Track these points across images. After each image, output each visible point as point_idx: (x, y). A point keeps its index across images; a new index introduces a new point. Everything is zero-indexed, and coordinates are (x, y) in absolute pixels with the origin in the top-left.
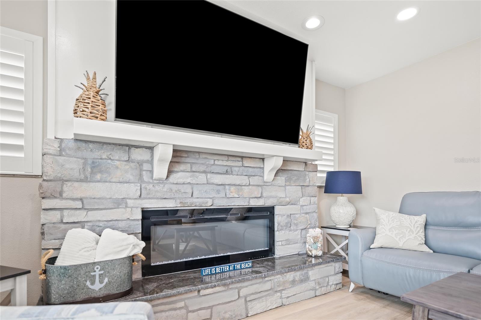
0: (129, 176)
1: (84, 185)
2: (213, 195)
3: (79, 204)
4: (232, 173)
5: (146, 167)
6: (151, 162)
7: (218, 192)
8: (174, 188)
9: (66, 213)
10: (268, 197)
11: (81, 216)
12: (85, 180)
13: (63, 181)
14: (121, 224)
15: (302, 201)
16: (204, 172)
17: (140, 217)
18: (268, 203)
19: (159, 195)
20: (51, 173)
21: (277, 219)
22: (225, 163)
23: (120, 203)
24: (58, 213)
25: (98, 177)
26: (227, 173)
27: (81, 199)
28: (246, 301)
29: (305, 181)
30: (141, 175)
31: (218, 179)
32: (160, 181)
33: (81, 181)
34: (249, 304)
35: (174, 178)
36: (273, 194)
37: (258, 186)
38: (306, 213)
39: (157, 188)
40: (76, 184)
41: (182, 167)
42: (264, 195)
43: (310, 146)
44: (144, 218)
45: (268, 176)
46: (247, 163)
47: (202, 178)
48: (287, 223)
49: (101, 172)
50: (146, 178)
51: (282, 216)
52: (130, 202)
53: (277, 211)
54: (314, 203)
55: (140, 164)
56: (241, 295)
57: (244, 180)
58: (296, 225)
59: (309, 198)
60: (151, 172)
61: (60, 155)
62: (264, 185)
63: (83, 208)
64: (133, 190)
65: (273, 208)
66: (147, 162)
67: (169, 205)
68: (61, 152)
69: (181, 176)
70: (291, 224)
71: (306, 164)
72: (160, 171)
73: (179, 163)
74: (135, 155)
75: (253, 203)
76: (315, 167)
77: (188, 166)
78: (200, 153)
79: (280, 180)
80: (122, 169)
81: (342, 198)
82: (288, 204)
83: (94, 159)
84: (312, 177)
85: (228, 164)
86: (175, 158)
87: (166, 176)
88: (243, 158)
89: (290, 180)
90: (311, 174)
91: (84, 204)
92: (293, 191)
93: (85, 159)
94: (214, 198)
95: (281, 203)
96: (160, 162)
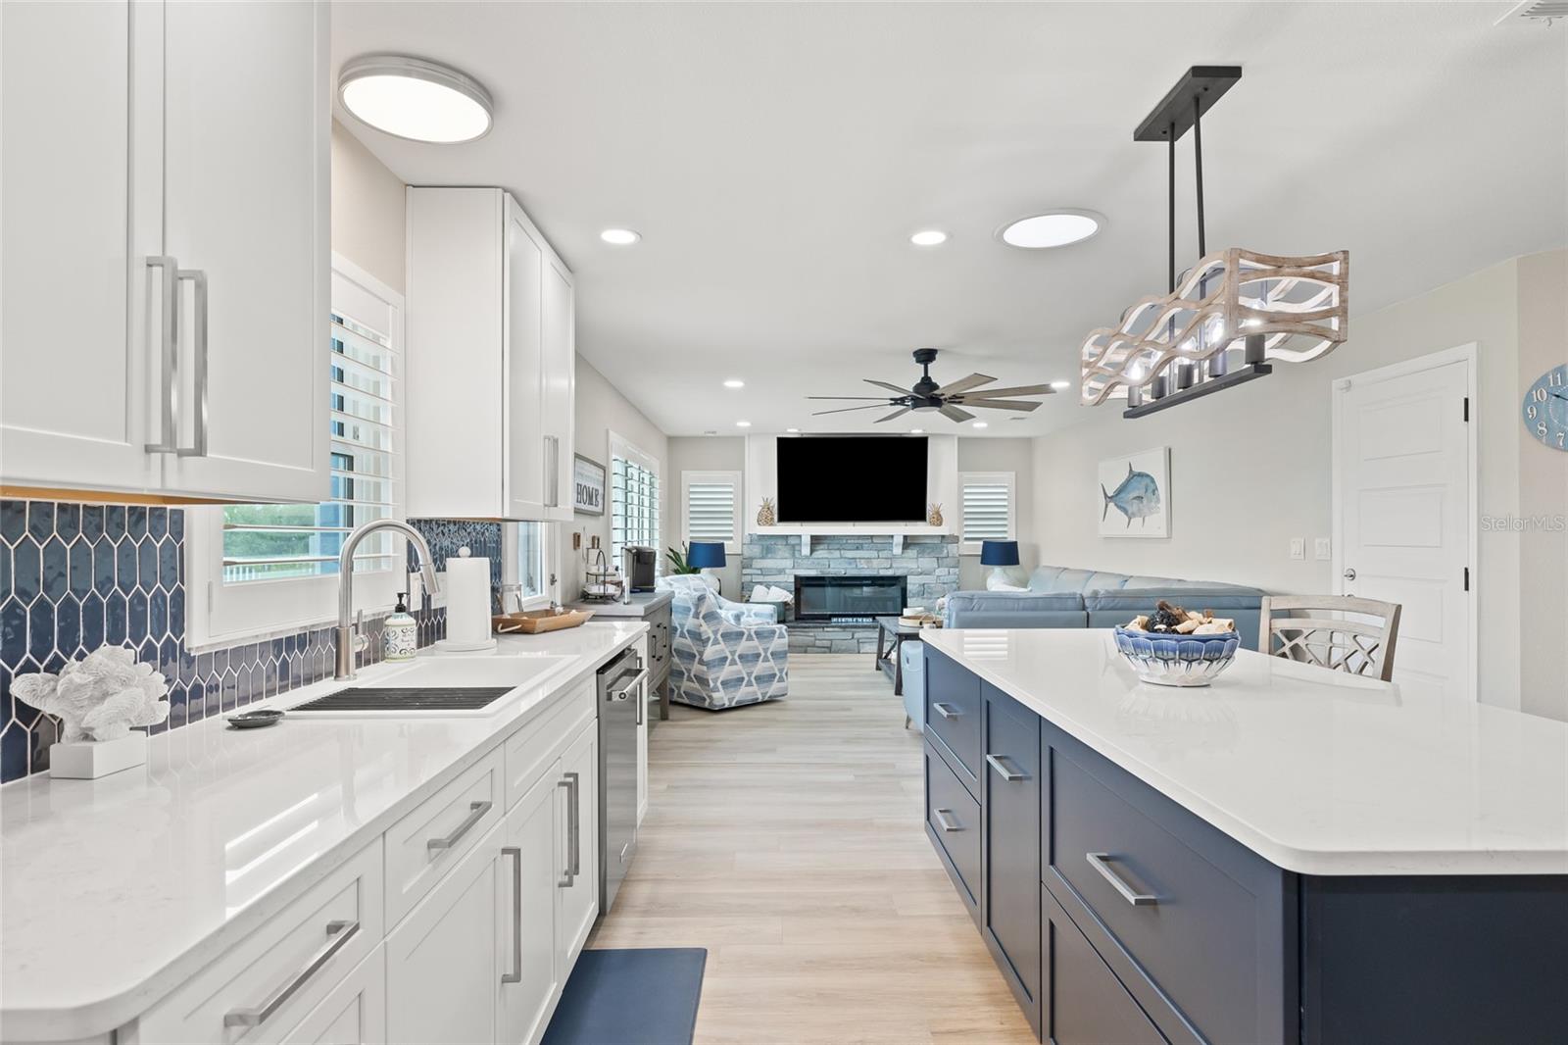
0: (787, 555)
1: (763, 560)
2: (845, 566)
3: (759, 572)
4: (862, 549)
5: (797, 548)
6: (800, 545)
7: (850, 564)
8: (816, 561)
9: (754, 577)
10: (898, 568)
11: (760, 579)
12: (763, 558)
13: (752, 559)
14: (782, 585)
15: (937, 572)
16: (838, 549)
17: (793, 580)
18: (899, 573)
19: (806, 567)
20: (747, 554)
21: (909, 587)
22: (856, 541)
23: (781, 571)
24: (750, 577)
25: (770, 556)
26: (857, 549)
27: (760, 569)
29: (942, 551)
30: (793, 554)
31: (850, 554)
32: (806, 557)
33: (761, 558)
34: (861, 645)
35: (816, 555)
36: (905, 565)
37: (887, 558)
38: (944, 583)
39: (805, 562)
40: (759, 560)
41: (822, 547)
42: (894, 565)
43: (939, 521)
44: (795, 582)
45: (897, 550)
46: (875, 540)
47: (837, 554)
48: (919, 592)
49: (771, 553)
50: (797, 555)
51: (914, 584)
52: (787, 571)
53: (909, 579)
54: (955, 574)
55: (793, 546)
56: (856, 636)
57: (874, 554)
58: (931, 593)
59: (946, 569)
60: (800, 551)
61: (751, 544)
62: (894, 557)
63: (762, 574)
64: (788, 563)
65: (905, 578)
66: (797, 544)
67: (813, 573)
68: (752, 542)
69: (821, 553)
70: (923, 592)
71: (943, 537)
72: (806, 551)
73: (819, 544)
74: (792, 541)
75: (883, 573)
76: (955, 539)
77: (826, 546)
78: (834, 536)
79: (912, 553)
80: (782, 550)
81: (997, 569)
82: (921, 574)
83: (767, 544)
84: (952, 549)
85: (860, 542)
86: (816, 540)
87: (809, 554)
88: (872, 537)
89: (924, 551)
90: (950, 546)
91: (763, 572)
92: (927, 562)
93: (763, 545)
94: (846, 569)
95: (912, 574)
96: (806, 545)
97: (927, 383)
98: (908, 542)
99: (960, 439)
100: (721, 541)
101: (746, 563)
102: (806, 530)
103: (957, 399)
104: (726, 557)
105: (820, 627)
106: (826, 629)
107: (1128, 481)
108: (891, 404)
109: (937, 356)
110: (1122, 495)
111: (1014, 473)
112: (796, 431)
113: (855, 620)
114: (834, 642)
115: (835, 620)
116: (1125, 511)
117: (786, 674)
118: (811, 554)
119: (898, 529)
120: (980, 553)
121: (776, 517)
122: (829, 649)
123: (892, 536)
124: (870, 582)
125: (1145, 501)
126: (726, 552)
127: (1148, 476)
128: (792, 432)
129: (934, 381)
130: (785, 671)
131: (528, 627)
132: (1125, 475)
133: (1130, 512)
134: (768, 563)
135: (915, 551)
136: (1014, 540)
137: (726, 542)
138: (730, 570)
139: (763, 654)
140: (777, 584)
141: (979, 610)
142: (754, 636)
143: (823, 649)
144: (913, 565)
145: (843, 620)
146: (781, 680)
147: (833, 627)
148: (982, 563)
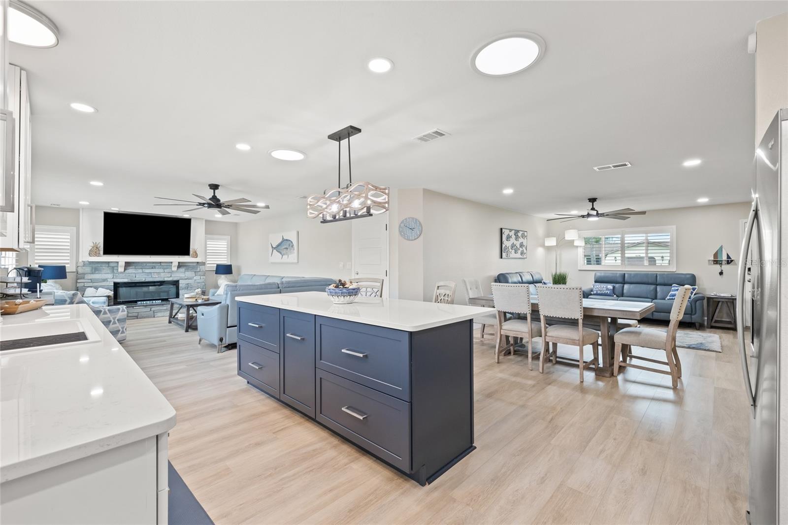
0: (109, 272)
1: (92, 275)
2: (145, 276)
3: (90, 281)
4: (155, 268)
5: (115, 268)
6: (118, 266)
7: (148, 275)
8: (128, 275)
9: (85, 283)
10: (175, 277)
11: (91, 284)
12: (93, 274)
13: (84, 274)
14: (105, 287)
15: (195, 278)
17: (113, 284)
18: (175, 279)
19: (121, 277)
20: (80, 272)
21: (181, 285)
22: (151, 265)
23: (105, 280)
24: (83, 284)
25: (97, 272)
26: (152, 268)
27: (91, 279)
28: (154, 312)
29: (197, 269)
30: (113, 271)
31: (148, 271)
32: (121, 273)
33: (91, 274)
34: (155, 313)
35: (127, 271)
36: (178, 275)
37: (169, 272)
39: (120, 275)
40: (89, 275)
41: (131, 267)
42: (172, 276)
43: (196, 256)
44: (114, 285)
45: (174, 269)
46: (162, 264)
47: (140, 271)
48: (186, 287)
50: (115, 271)
51: (183, 284)
52: (109, 280)
53: (181, 282)
54: (203, 279)
55: (113, 267)
56: (152, 310)
57: (162, 270)
58: (192, 288)
59: (199, 277)
60: (118, 269)
61: (84, 266)
62: (172, 272)
64: (110, 276)
65: (178, 281)
66: (116, 266)
67: (125, 280)
68: (84, 265)
69: (131, 270)
70: (188, 287)
71: (198, 263)
72: (121, 269)
73: (130, 266)
74: (112, 265)
75: (166, 279)
76: (204, 264)
77: (134, 267)
78: (139, 262)
79: (182, 270)
80: (106, 269)
81: (223, 276)
82: (187, 279)
83: (96, 267)
84: (202, 268)
85: (153, 265)
86: (128, 265)
87: (123, 271)
88: (160, 262)
89: (188, 269)
90: (201, 267)
91: (92, 281)
92: (189, 274)
93: (92, 267)
94: (146, 278)
95: (181, 280)
96: (121, 266)
97: (214, 198)
98: (180, 265)
99: (206, 221)
100: (64, 265)
101: (78, 276)
102: (122, 259)
103: (228, 206)
104: (67, 273)
105: (131, 307)
106: (134, 308)
107: (282, 242)
108: (197, 205)
109: (219, 188)
110: (279, 247)
111: (230, 237)
112: (117, 209)
113: (151, 302)
114: (139, 313)
115: (140, 302)
116: (281, 253)
117: (126, 329)
118: (124, 271)
119: (175, 259)
120: (215, 269)
121: (102, 252)
122: (137, 317)
123: (172, 262)
124: (159, 284)
125: (289, 249)
126: (67, 271)
127: (289, 240)
128: (114, 209)
129: (218, 197)
130: (125, 328)
131: (9, 311)
132: (281, 240)
133: (282, 253)
134: (96, 276)
135: (184, 269)
136: (229, 264)
137: (66, 265)
138: (70, 280)
139: (113, 321)
140: (103, 287)
141: (239, 290)
142: (108, 312)
143: (134, 318)
144: (182, 275)
145: (144, 302)
146: (123, 332)
147: (139, 306)
148: (216, 273)
